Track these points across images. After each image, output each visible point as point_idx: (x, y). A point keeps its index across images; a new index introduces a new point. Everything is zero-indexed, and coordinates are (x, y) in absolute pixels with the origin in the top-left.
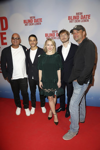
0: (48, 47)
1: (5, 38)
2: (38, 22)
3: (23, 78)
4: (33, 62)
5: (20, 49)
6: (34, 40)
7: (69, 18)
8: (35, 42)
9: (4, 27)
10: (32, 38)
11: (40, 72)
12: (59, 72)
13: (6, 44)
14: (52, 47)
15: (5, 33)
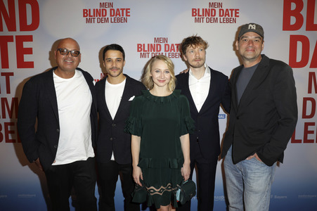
0: (157, 76)
1: (30, 51)
2: (121, 16)
3: (85, 159)
4: (113, 116)
5: (78, 79)
6: (118, 60)
7: (195, 12)
8: (119, 65)
9: (29, 22)
10: (113, 55)
11: (136, 141)
12: (185, 140)
13: (31, 65)
14: (167, 76)
15: (30, 39)
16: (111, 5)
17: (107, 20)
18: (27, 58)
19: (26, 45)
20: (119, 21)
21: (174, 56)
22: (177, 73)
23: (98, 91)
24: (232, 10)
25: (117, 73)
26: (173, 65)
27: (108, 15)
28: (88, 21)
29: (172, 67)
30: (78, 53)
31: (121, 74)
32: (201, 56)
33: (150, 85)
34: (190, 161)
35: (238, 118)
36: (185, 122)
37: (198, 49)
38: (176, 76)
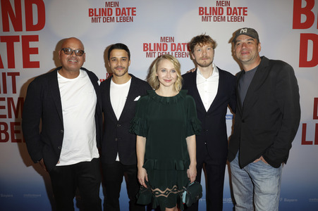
0: (163, 75)
1: (35, 51)
2: (127, 15)
3: (90, 160)
4: (118, 117)
5: (83, 79)
6: (123, 59)
7: (202, 11)
8: (124, 64)
9: (35, 22)
10: (118, 54)
11: (141, 142)
12: (191, 141)
13: (36, 65)
14: (173, 75)
15: (35, 38)
16: (117, 4)
17: (112, 20)
18: (33, 58)
19: (32, 45)
20: (125, 20)
21: (181, 55)
22: (183, 72)
23: (102, 91)
24: (240, 8)
25: (122, 72)
26: (179, 65)
27: (114, 15)
28: (94, 20)
29: (178, 66)
30: (82, 53)
31: (126, 74)
32: (208, 55)
33: (156, 85)
34: (196, 163)
35: (243, 121)
36: (191, 123)
37: (205, 47)
38: (183, 76)
